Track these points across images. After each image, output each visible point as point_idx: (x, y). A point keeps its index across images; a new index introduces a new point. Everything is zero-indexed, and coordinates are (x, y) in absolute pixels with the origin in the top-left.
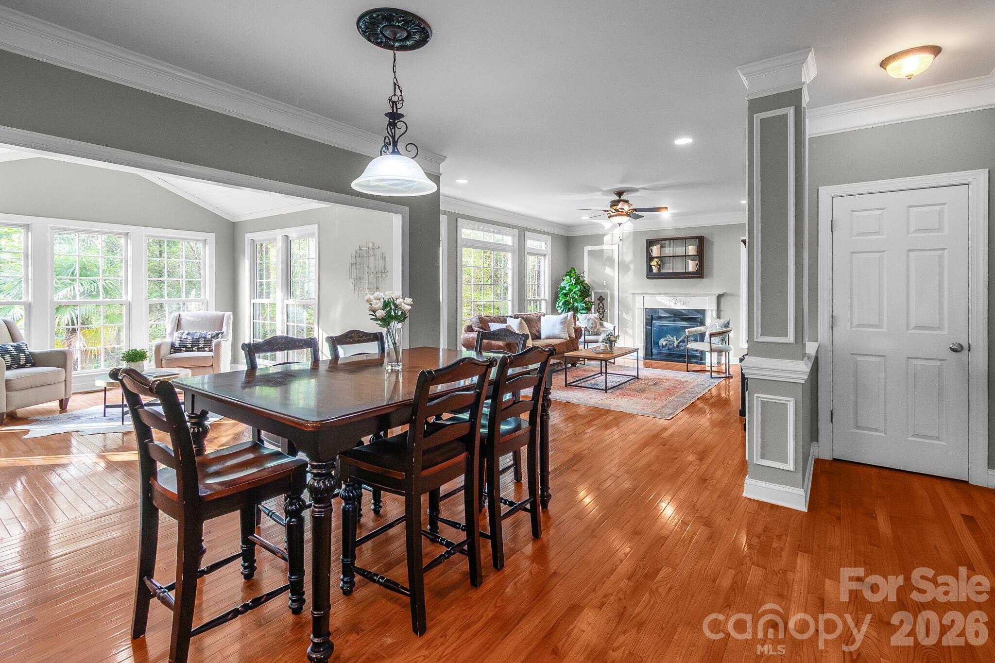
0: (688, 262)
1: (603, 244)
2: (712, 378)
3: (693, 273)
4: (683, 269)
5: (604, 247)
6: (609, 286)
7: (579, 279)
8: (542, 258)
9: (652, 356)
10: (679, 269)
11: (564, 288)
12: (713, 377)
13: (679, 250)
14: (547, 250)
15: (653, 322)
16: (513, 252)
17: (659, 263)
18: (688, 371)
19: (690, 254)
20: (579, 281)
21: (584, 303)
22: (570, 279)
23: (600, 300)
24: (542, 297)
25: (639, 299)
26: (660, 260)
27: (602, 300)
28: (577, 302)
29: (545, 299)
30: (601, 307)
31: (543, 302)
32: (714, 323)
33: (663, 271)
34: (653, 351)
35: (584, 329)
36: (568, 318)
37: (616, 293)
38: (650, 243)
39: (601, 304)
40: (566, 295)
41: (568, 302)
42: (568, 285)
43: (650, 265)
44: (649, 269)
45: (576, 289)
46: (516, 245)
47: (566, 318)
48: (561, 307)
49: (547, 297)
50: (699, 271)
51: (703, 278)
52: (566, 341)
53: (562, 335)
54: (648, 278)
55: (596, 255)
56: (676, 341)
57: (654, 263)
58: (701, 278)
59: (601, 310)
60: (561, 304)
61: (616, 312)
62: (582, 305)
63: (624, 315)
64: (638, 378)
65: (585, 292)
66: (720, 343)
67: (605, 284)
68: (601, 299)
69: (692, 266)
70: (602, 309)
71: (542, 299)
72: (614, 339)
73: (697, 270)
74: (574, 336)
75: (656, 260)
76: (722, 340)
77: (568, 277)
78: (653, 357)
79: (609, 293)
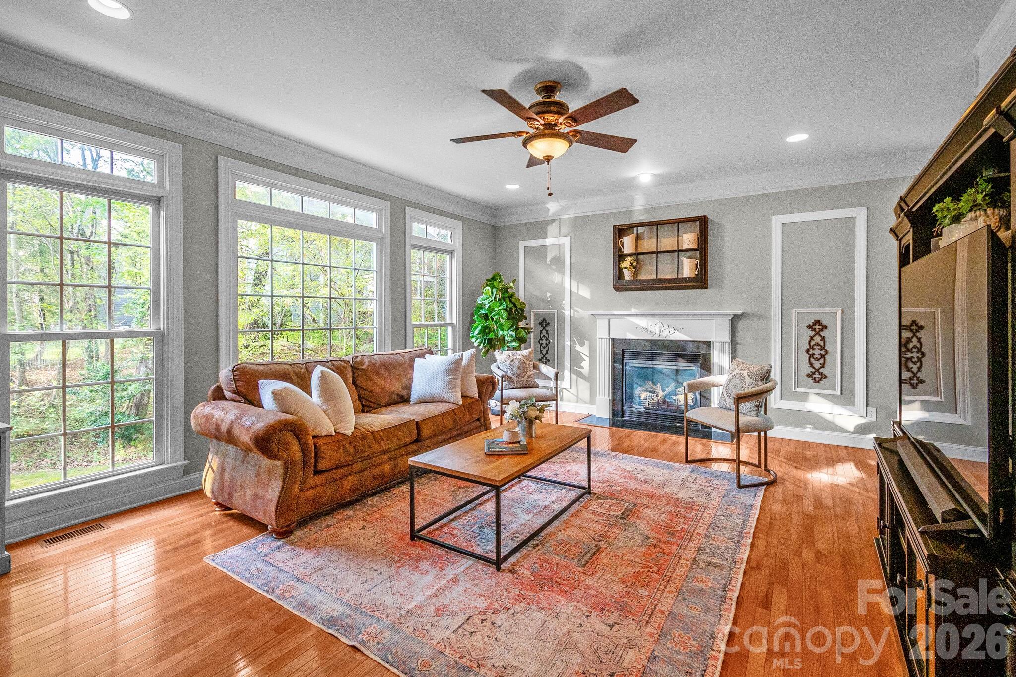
0: (682, 261)
1: (545, 237)
2: (739, 486)
3: (690, 280)
4: (672, 273)
5: (548, 241)
6: (555, 302)
7: (507, 292)
8: (448, 257)
9: (623, 416)
10: (667, 272)
11: (481, 307)
12: (742, 483)
13: (667, 242)
14: (455, 242)
15: (625, 361)
16: (381, 242)
17: (635, 264)
18: (688, 462)
19: (685, 247)
20: (507, 295)
21: (513, 331)
22: (492, 291)
23: (542, 326)
24: (449, 322)
25: (602, 324)
26: (637, 260)
27: (546, 326)
28: (502, 330)
29: (451, 325)
30: (544, 336)
31: (450, 329)
32: (737, 371)
33: (642, 277)
34: (624, 408)
35: (500, 379)
36: (464, 362)
37: (567, 313)
38: (620, 231)
39: (544, 332)
40: (486, 317)
41: (490, 328)
42: (487, 301)
43: (619, 267)
44: (619, 275)
45: (500, 308)
46: (387, 230)
47: (458, 361)
48: (477, 339)
49: (454, 322)
50: (701, 276)
51: (706, 288)
52: (453, 407)
53: (448, 396)
54: (617, 289)
55: (537, 253)
56: (661, 392)
57: (625, 264)
58: (702, 288)
59: (544, 342)
60: (477, 331)
61: (568, 343)
62: (511, 333)
63: (578, 348)
64: (590, 493)
65: (516, 313)
66: (754, 413)
67: (549, 299)
68: (544, 324)
69: (688, 268)
70: (546, 340)
71: (446, 325)
72: (537, 413)
73: (697, 275)
74: (477, 396)
75: (629, 259)
76: (757, 406)
77: (488, 288)
78: (625, 418)
79: (556, 315)
